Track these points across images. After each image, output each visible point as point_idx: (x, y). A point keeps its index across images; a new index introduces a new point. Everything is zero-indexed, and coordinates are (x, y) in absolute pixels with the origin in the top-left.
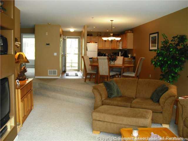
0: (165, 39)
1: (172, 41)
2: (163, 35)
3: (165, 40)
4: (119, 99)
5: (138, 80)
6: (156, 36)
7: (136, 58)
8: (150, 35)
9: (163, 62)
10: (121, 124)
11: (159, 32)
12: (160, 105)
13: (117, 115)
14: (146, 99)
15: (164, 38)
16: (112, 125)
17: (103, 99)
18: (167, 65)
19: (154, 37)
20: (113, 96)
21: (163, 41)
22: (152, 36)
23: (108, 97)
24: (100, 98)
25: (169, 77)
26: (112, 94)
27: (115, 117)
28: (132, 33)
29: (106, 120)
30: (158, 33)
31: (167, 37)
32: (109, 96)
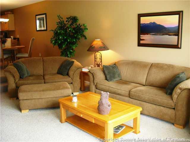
0: (61, 20)
1: (66, 21)
2: (58, 16)
3: (59, 21)
4: (31, 78)
5: (43, 59)
6: (44, 17)
7: (20, 39)
8: (37, 16)
9: (63, 41)
10: (48, 98)
11: (47, 13)
12: (70, 77)
13: (43, 91)
14: (55, 74)
15: (59, 19)
16: (40, 100)
17: (17, 80)
18: (66, 43)
19: (41, 18)
20: (25, 76)
21: (58, 22)
22: (38, 17)
23: (20, 77)
24: (14, 80)
25: (68, 53)
26: (24, 75)
27: (42, 93)
28: (13, 14)
29: (34, 98)
30: (45, 14)
31: (62, 18)
32: (22, 77)
